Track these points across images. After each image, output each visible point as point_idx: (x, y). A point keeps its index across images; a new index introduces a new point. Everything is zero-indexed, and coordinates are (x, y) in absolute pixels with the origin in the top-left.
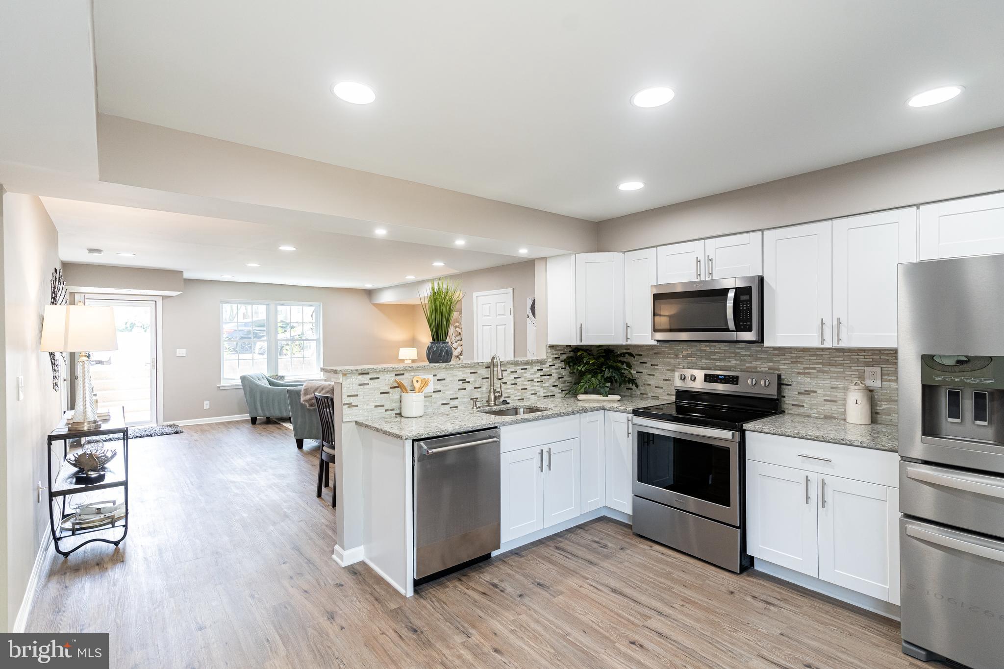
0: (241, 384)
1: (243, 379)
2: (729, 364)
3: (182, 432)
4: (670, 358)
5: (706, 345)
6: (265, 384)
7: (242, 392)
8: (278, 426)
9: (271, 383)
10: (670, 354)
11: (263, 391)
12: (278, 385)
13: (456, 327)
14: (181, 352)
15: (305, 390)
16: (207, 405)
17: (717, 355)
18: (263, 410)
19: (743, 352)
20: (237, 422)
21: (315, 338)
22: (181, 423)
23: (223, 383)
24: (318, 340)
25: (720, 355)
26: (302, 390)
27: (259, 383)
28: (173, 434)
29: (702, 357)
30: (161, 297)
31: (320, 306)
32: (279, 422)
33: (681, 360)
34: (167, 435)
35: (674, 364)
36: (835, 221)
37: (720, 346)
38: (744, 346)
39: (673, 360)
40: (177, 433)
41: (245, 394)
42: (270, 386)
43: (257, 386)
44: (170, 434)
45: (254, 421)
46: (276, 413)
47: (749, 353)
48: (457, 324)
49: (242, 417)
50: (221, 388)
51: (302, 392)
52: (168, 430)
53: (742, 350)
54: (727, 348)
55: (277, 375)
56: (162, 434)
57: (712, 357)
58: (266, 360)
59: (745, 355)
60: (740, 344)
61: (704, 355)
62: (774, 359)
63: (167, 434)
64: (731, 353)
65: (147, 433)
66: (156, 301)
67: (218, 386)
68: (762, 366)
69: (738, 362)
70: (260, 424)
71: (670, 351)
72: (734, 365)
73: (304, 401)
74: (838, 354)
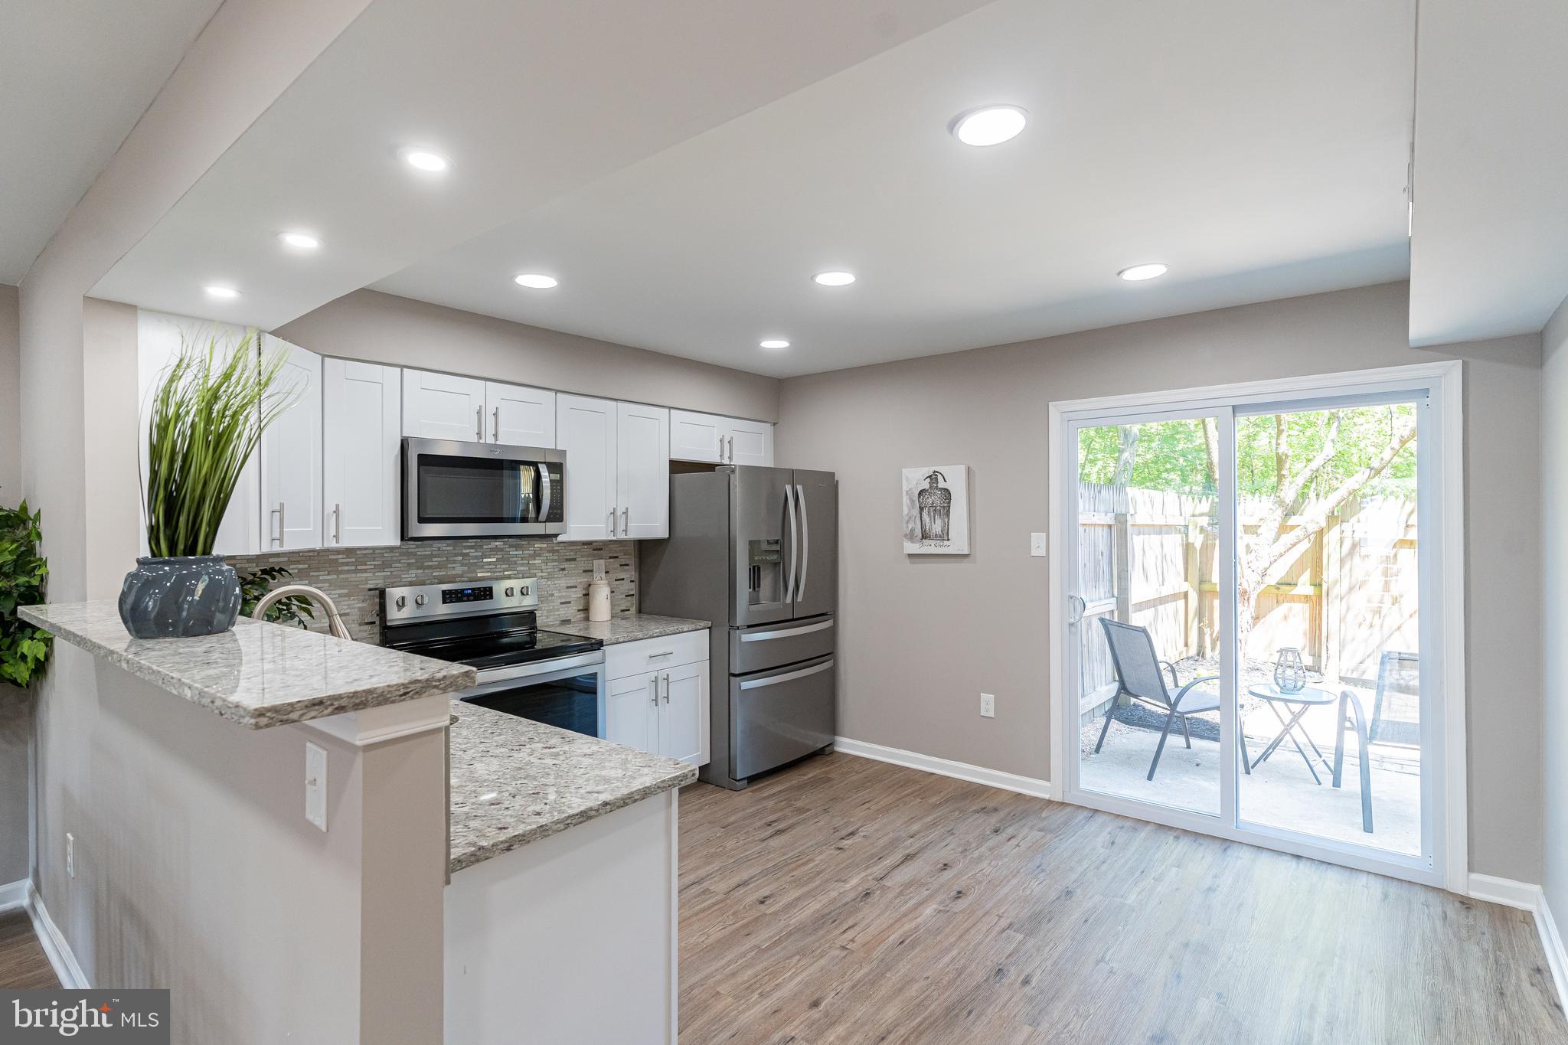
2: (454, 572)
4: (348, 572)
5: (416, 545)
10: (347, 564)
17: (434, 560)
19: (473, 552)
25: (439, 559)
29: (409, 565)
33: (371, 574)
35: (354, 583)
36: (620, 404)
37: (439, 545)
38: (473, 544)
39: (354, 575)
47: (480, 554)
53: (471, 550)
54: (448, 548)
57: (426, 564)
59: (476, 557)
60: (470, 540)
61: (413, 561)
62: (511, 559)
64: (456, 555)
68: (497, 570)
69: (466, 568)
71: (347, 560)
72: (460, 572)
74: (572, 548)
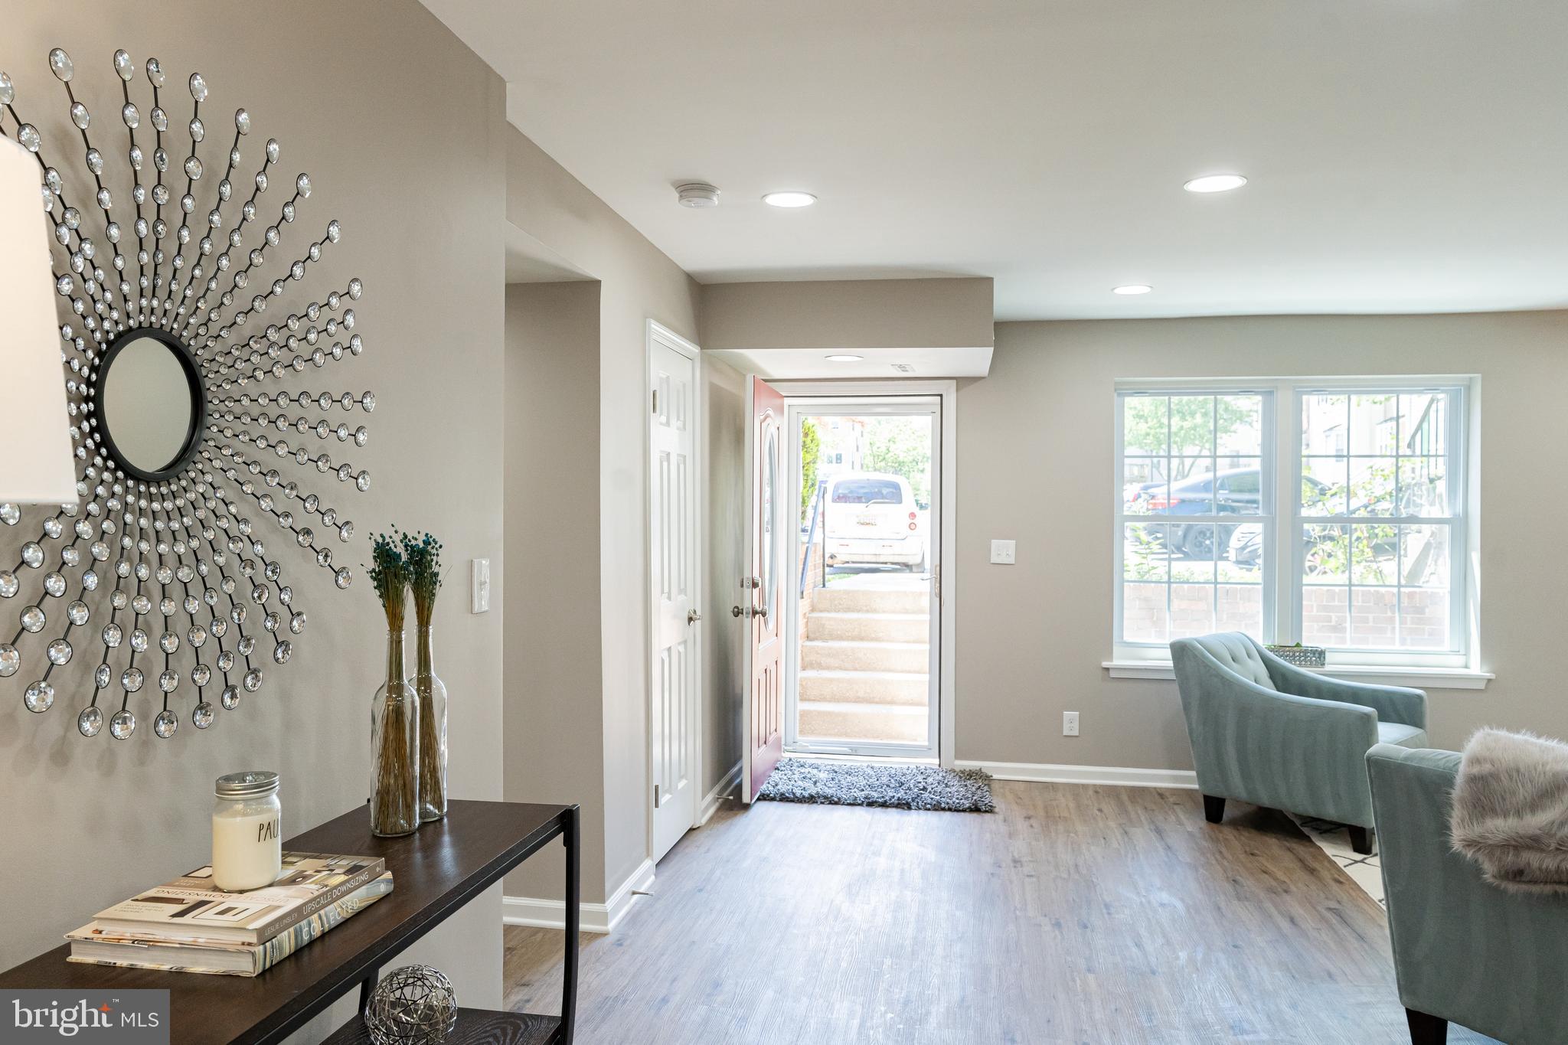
0: (1170, 664)
1: (1180, 651)
3: (990, 810)
6: (1253, 677)
7: (1174, 692)
8: (1301, 849)
9: (1281, 679)
11: (1246, 703)
12: (1302, 687)
14: (1003, 551)
15: (1473, 780)
16: (1071, 722)
18: (1246, 775)
20: (1161, 794)
21: (1447, 515)
22: (999, 770)
23: (1119, 660)
24: (1459, 525)
26: (1459, 780)
27: (1233, 672)
28: (964, 811)
30: (955, 381)
31: (1469, 388)
32: (1306, 830)
34: (948, 813)
40: (975, 809)
41: (1186, 707)
42: (1274, 692)
43: (1228, 683)
44: (957, 810)
45: (1214, 809)
46: (1296, 800)
49: (1176, 779)
50: (1113, 674)
51: (1457, 792)
52: (957, 792)
55: (1298, 645)
56: (937, 808)
58: (1260, 587)
63: (950, 809)
65: (901, 794)
66: (941, 396)
67: (1105, 664)
70: (1238, 823)
73: (1470, 844)
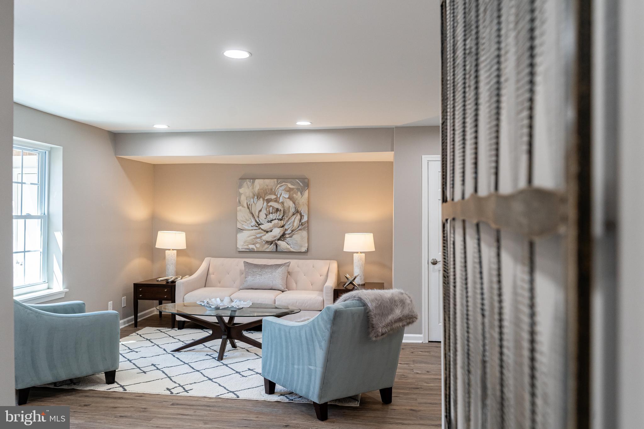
13: (268, 201)
24: (45, 219)
31: (50, 152)
48: (273, 197)
